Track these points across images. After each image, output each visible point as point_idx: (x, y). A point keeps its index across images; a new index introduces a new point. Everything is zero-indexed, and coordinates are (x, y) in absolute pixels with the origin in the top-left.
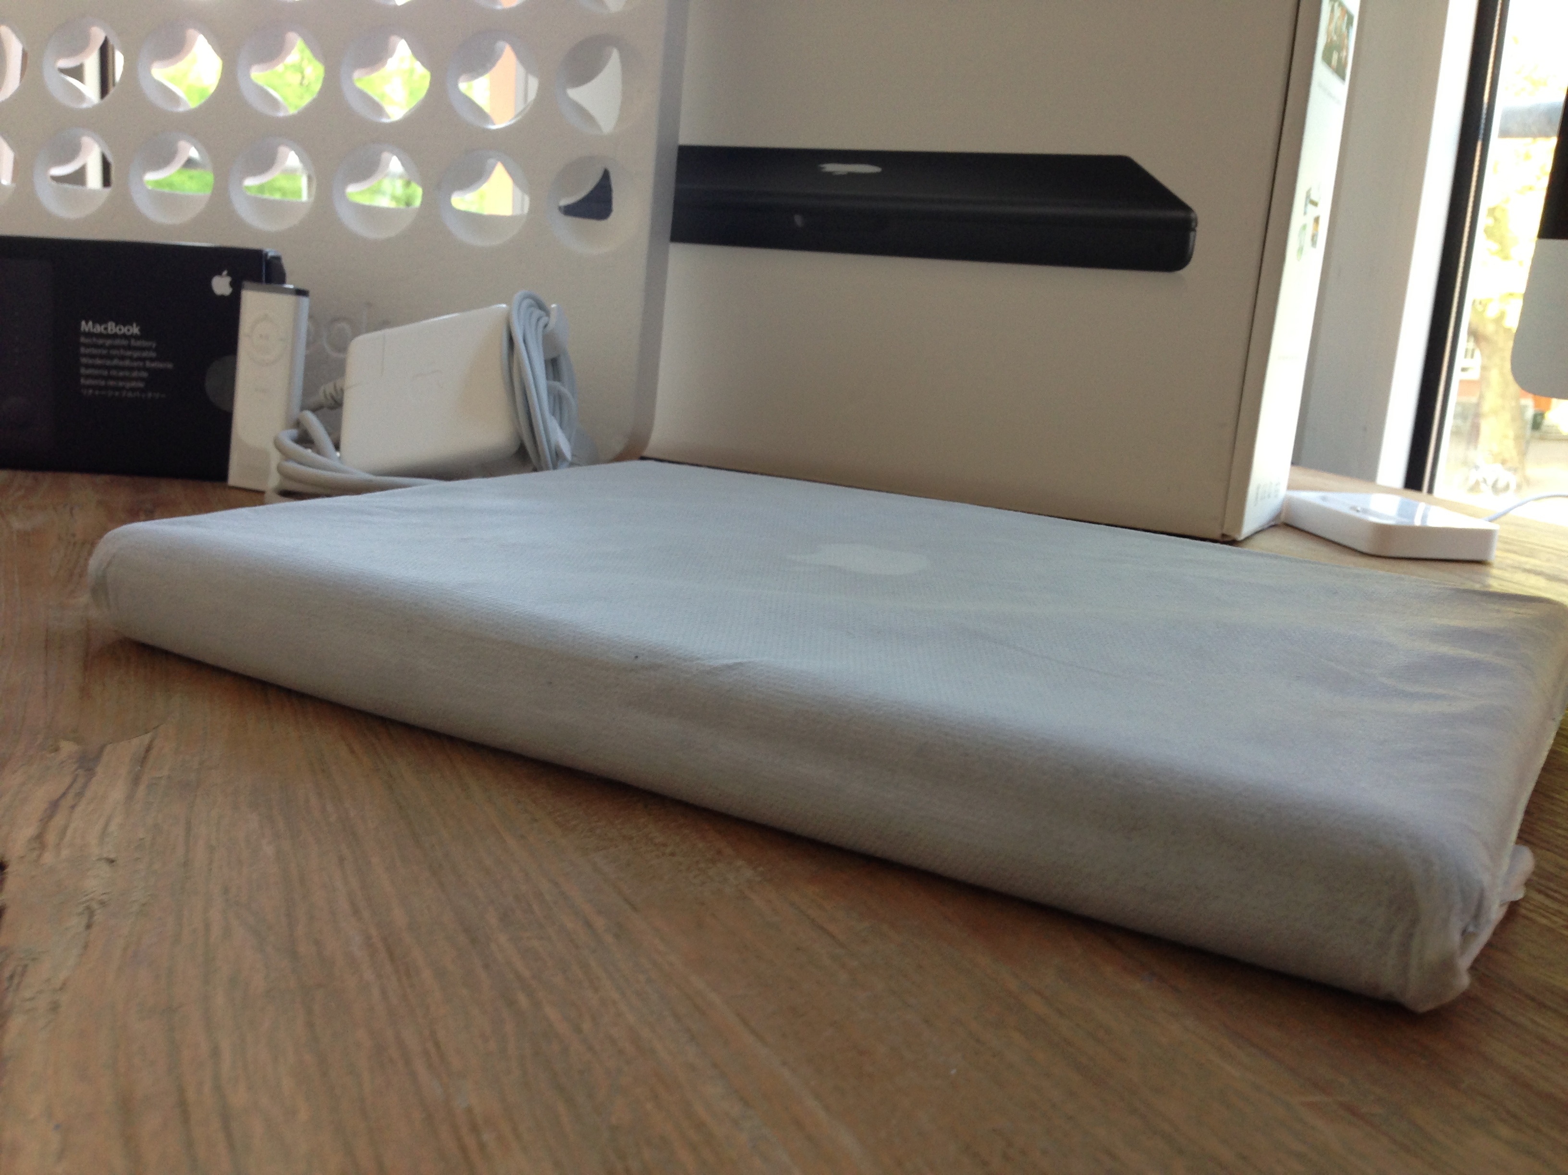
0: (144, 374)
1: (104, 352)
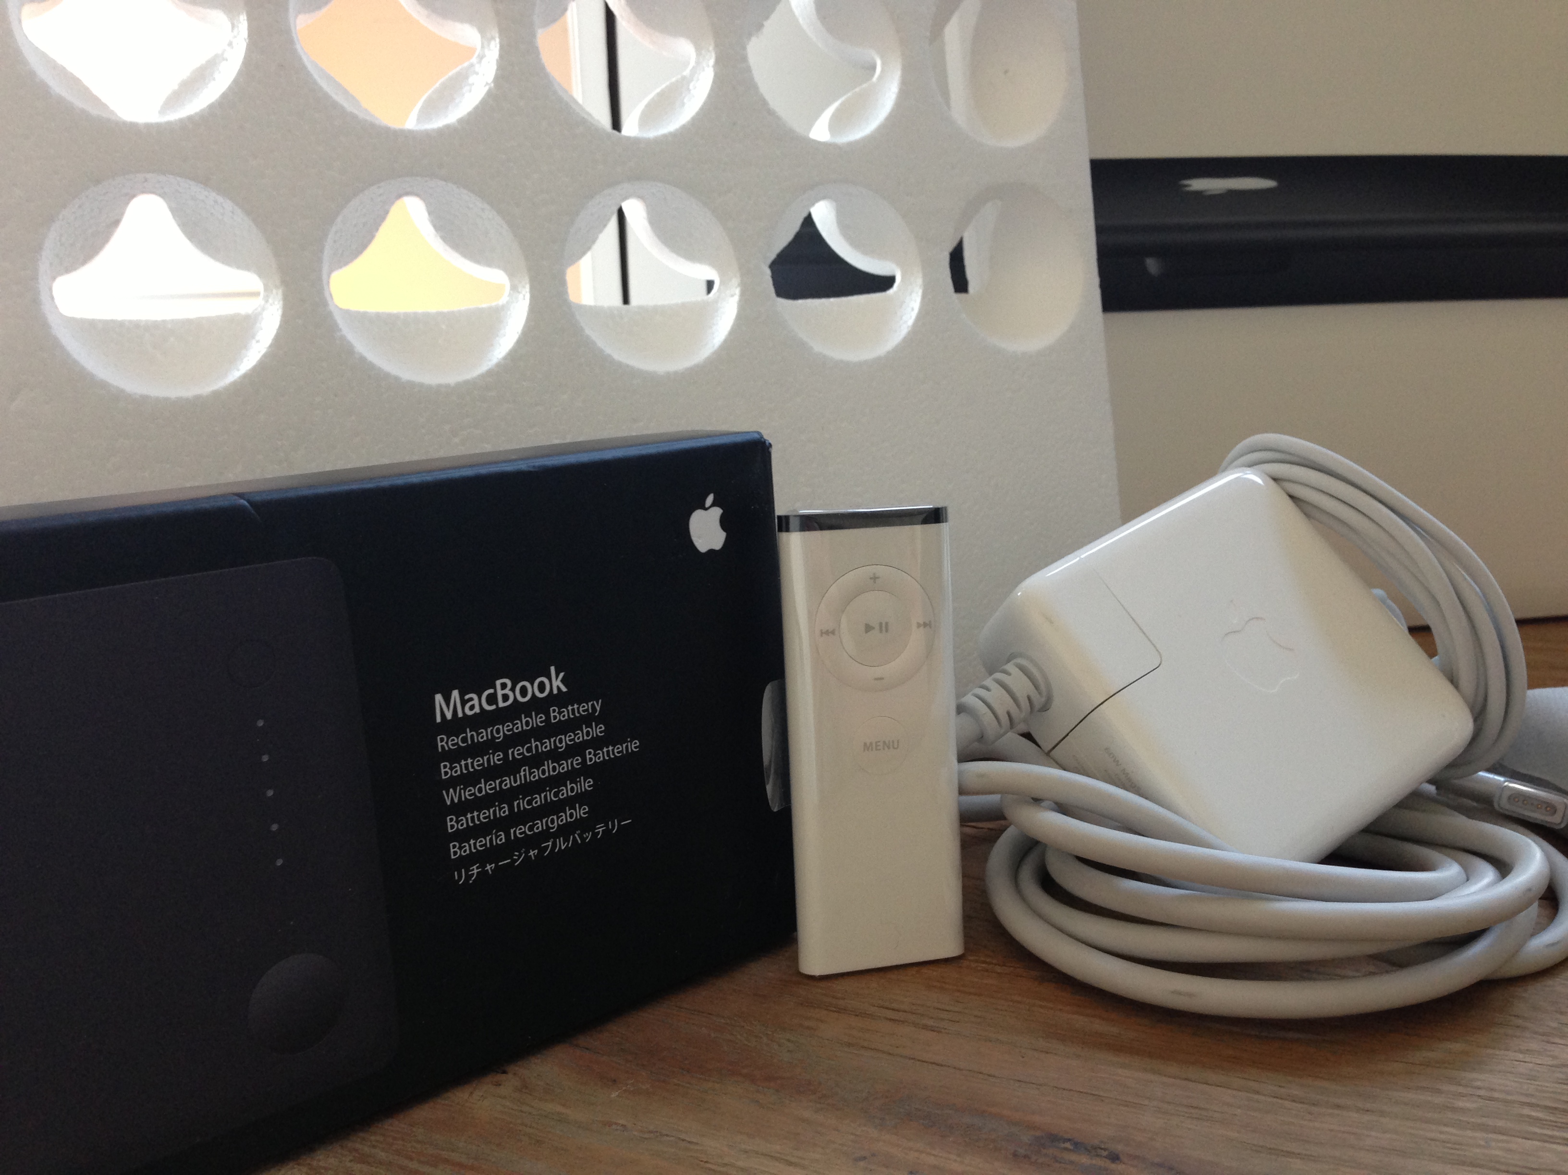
0: (586, 785)
1: (496, 758)
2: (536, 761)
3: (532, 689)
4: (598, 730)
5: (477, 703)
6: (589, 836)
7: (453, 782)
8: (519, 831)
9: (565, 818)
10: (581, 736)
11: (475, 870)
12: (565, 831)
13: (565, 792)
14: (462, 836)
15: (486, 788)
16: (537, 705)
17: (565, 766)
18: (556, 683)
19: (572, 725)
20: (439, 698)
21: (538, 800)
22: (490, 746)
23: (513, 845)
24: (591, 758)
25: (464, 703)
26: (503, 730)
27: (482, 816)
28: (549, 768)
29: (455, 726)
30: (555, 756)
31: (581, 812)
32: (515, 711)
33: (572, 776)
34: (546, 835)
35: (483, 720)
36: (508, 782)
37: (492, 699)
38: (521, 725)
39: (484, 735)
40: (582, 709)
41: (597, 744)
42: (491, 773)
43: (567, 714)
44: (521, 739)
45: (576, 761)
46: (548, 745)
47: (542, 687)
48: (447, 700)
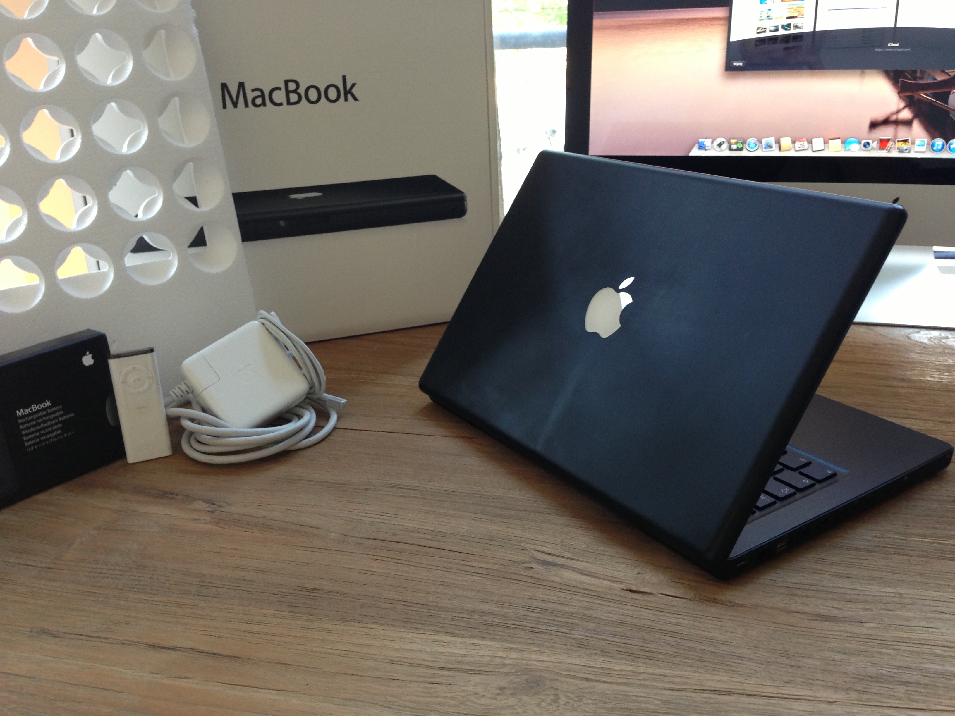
0: (60, 425)
1: (34, 423)
2: (45, 422)
3: (42, 406)
4: (62, 412)
5: (27, 411)
6: (62, 437)
7: (23, 430)
8: (43, 438)
9: (55, 434)
10: (57, 414)
11: (32, 448)
12: (56, 437)
13: (55, 427)
14: (28, 441)
15: (32, 430)
16: (43, 409)
17: (53, 422)
18: (48, 403)
19: (54, 412)
20: (17, 412)
21: (47, 431)
22: (32, 420)
23: (41, 442)
24: (60, 419)
25: (24, 411)
26: (35, 417)
27: (32, 436)
28: (49, 423)
29: (23, 417)
30: (50, 420)
31: (59, 432)
32: (38, 411)
33: (56, 424)
34: (50, 438)
35: (29, 414)
36: (38, 428)
37: (31, 410)
38: (40, 414)
39: (30, 418)
40: (56, 408)
41: (61, 416)
42: (33, 426)
43: (52, 410)
44: (41, 417)
45: (56, 421)
46: (48, 418)
47: (44, 405)
48: (20, 412)
